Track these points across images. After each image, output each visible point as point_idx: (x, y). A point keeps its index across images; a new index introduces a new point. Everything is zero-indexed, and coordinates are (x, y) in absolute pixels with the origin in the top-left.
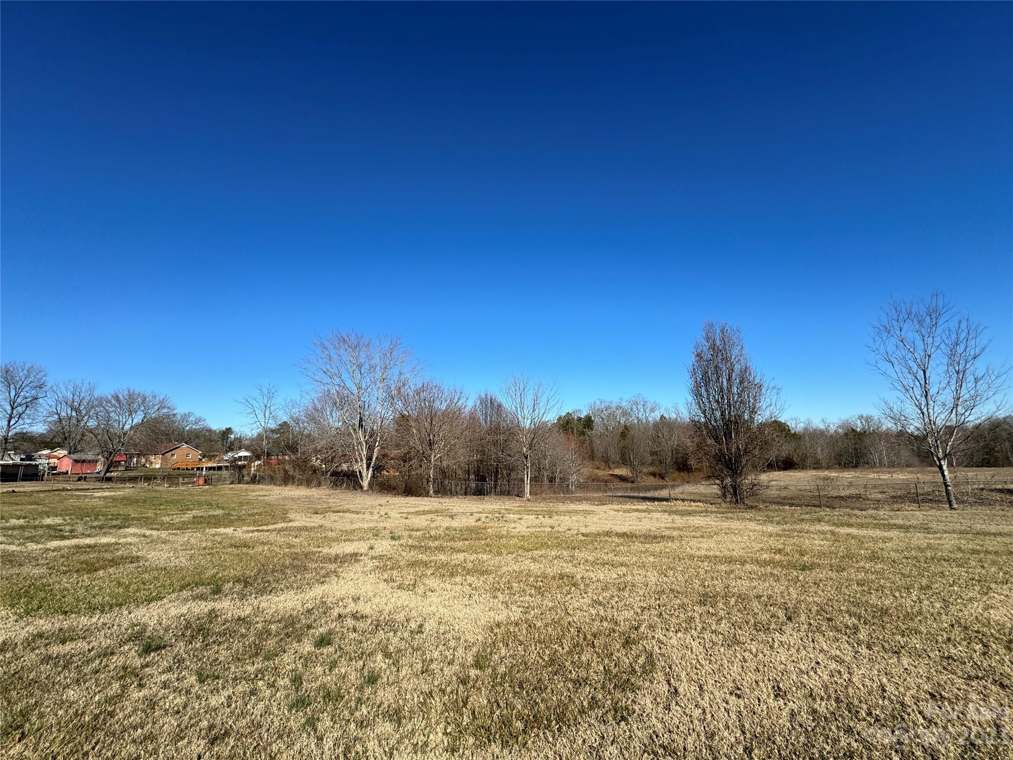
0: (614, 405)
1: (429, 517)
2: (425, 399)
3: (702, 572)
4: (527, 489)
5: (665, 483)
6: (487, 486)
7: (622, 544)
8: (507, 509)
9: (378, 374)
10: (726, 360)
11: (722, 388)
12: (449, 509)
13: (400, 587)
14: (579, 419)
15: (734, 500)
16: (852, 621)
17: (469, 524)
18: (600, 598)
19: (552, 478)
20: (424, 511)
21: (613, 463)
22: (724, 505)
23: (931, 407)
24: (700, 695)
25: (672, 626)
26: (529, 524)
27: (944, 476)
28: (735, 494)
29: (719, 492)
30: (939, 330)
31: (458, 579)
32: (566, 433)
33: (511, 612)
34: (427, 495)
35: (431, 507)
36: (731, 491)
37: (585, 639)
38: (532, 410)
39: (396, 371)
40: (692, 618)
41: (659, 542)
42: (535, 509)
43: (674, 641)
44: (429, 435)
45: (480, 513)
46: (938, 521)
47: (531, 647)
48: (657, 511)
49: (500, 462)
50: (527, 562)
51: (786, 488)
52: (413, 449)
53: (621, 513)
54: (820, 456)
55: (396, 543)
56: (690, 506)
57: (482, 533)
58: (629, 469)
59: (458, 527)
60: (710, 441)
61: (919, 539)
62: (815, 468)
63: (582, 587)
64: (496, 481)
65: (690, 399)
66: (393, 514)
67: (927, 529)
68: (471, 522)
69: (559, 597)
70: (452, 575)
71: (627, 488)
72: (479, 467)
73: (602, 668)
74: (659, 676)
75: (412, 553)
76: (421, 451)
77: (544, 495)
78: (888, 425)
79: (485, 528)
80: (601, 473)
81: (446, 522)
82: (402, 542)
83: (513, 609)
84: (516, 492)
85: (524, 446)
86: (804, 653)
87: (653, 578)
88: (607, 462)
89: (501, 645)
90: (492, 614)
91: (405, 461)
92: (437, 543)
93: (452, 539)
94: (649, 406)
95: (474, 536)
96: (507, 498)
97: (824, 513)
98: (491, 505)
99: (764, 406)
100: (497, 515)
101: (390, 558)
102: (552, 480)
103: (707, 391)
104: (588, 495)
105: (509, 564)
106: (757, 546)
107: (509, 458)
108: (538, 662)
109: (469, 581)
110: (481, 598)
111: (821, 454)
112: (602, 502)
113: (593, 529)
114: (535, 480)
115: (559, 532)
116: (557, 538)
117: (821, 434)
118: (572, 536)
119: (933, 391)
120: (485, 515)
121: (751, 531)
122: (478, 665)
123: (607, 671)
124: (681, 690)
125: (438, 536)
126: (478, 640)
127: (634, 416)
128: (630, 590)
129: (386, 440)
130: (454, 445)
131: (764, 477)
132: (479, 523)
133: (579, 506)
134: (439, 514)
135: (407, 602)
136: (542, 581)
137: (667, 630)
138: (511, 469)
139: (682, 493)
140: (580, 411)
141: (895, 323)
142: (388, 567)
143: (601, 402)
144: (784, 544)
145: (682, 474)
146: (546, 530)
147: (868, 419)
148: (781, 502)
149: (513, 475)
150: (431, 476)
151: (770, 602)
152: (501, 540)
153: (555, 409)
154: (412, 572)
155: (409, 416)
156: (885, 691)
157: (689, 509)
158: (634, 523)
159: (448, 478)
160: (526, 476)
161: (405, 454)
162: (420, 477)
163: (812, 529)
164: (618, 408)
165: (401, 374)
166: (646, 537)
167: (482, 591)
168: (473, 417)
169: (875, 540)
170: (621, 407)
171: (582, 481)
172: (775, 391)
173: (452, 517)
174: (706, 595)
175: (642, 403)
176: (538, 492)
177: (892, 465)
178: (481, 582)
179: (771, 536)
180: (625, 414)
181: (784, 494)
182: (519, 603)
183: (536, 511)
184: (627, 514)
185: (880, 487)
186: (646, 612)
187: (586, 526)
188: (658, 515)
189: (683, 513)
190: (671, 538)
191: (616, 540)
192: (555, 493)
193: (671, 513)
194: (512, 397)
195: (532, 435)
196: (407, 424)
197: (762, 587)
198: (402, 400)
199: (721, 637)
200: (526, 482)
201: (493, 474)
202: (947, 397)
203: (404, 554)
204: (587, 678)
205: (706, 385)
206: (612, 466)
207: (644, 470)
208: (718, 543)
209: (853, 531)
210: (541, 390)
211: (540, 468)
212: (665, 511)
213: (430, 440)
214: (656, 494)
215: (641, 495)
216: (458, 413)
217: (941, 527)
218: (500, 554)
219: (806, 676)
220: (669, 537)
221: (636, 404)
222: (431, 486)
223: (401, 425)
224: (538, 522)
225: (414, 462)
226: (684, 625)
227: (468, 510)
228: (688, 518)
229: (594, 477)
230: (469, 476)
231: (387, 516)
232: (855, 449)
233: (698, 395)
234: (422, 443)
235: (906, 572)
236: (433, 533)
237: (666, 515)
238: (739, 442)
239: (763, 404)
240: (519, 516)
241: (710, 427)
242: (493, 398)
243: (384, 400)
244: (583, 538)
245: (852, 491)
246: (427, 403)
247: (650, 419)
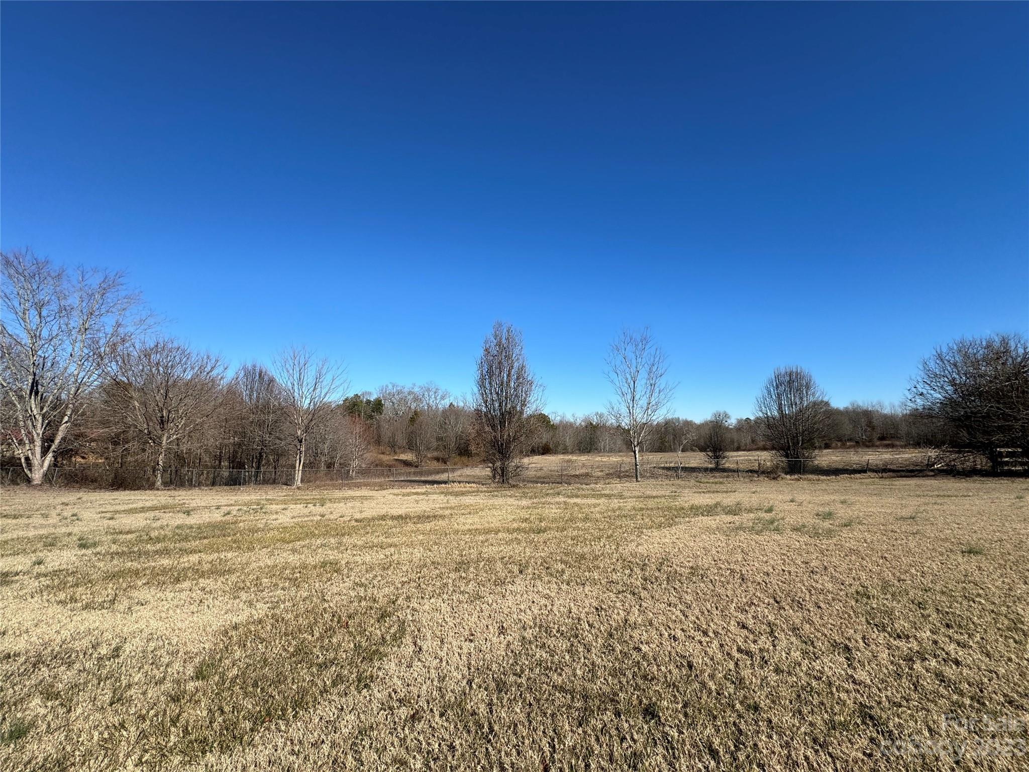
0: (406, 390)
1: (151, 514)
2: (158, 364)
3: (463, 543)
4: (299, 476)
5: (447, 467)
6: (244, 474)
7: (395, 527)
8: (268, 500)
9: (76, 321)
10: (508, 357)
11: (502, 383)
12: (184, 503)
13: (87, 607)
14: (368, 402)
15: (501, 480)
16: (560, 566)
17: (214, 520)
18: (362, 580)
19: (330, 464)
20: (143, 508)
21: (399, 448)
22: (493, 485)
23: (635, 408)
24: (440, 647)
25: (427, 594)
26: (296, 514)
27: (636, 458)
28: (503, 476)
29: (490, 474)
30: (645, 354)
31: (186, 584)
32: (352, 417)
33: (256, 610)
34: (151, 486)
35: (155, 502)
36: (500, 472)
37: (338, 622)
38: (312, 389)
39: (109, 322)
40: (446, 584)
41: (431, 521)
42: (305, 497)
43: (427, 607)
44: (161, 410)
45: (231, 505)
46: (628, 490)
47: (275, 642)
48: (436, 493)
49: (266, 446)
50: (285, 555)
51: (541, 469)
52: (132, 429)
53: (400, 497)
54: (568, 444)
55: (89, 552)
56: (465, 487)
57: (229, 528)
58: (414, 455)
59: (196, 524)
60: (487, 429)
61: (615, 503)
62: (563, 453)
63: (346, 571)
64: (258, 468)
65: (476, 390)
66: (86, 515)
67: (621, 496)
68: (217, 516)
69: (317, 585)
70: (178, 580)
71: (410, 473)
72: (235, 452)
73: (352, 645)
74: (408, 640)
75: (115, 562)
76: (146, 431)
77: (318, 483)
78: (612, 421)
79: (236, 522)
80: (385, 458)
81: (180, 519)
82: (98, 549)
83: (258, 607)
84: (284, 480)
85: (299, 428)
86: (525, 596)
87: (418, 553)
88: (393, 446)
89: (236, 648)
90: (229, 616)
91: (116, 443)
92: (159, 546)
93: (186, 539)
94: (440, 393)
95: (218, 532)
96: (270, 487)
97: (562, 488)
98: (248, 495)
99: (533, 401)
100: (255, 507)
101: (73, 573)
102: (330, 466)
103: (490, 383)
104: (370, 480)
105: (262, 559)
106: (510, 518)
107: (278, 441)
108: (281, 655)
109: (202, 585)
110: (216, 601)
111: (569, 442)
112: (382, 487)
113: (368, 514)
114: (310, 466)
115: (330, 520)
116: (326, 526)
117: (571, 425)
118: (344, 522)
119: (637, 398)
120: (237, 508)
121: (509, 505)
122: (200, 675)
123: (357, 647)
124: (425, 648)
125: (161, 537)
126: (204, 648)
127: (425, 402)
128: (394, 568)
129: (83, 414)
130: (202, 424)
131: (526, 461)
132: (228, 518)
133: (357, 492)
134: (166, 510)
135: (97, 624)
136: (300, 572)
137: (422, 598)
138: (279, 454)
139: (460, 476)
140: (370, 394)
141: (623, 344)
142: (68, 585)
143: (393, 386)
144: (530, 514)
145: (463, 458)
146: (315, 519)
147: (601, 416)
148: (536, 480)
149: (282, 461)
150: (161, 463)
151: (511, 560)
152: (256, 534)
153: (341, 388)
154: (111, 585)
155: (130, 384)
156: (571, 612)
157: (464, 489)
158: (412, 505)
159: (189, 465)
160: (298, 461)
161: (118, 435)
162: (142, 465)
163: (552, 501)
164: (410, 393)
165: (119, 325)
166: (419, 517)
167: (219, 593)
168: (231, 391)
169: (589, 506)
170: (413, 393)
171: (364, 466)
172: (542, 388)
173: (188, 513)
174: (463, 563)
175: (434, 390)
176: (312, 479)
177: (611, 451)
178: (219, 583)
179: (523, 508)
180: (416, 399)
181: (539, 474)
182: (267, 599)
183: (306, 500)
184: (406, 498)
185: (600, 468)
186: (406, 585)
187: (361, 512)
188: (435, 497)
189: (457, 494)
190: (443, 517)
191: (390, 523)
192: (332, 479)
193: (446, 494)
194: (288, 372)
195: (310, 417)
196: (125, 395)
197: (507, 550)
198: (117, 362)
199: (467, 595)
200: (297, 468)
201: (255, 460)
202: (643, 402)
203: (101, 564)
204: (335, 659)
205: (490, 377)
206: (397, 450)
207: (429, 456)
208: (481, 517)
209: (578, 501)
210: (325, 367)
211: (317, 453)
212: (442, 493)
213: (162, 417)
214: (437, 477)
215: (423, 479)
216: (210, 385)
217: (629, 494)
218: (251, 549)
219: (523, 614)
220: (441, 516)
221: (428, 390)
222: (159, 475)
223: (114, 395)
224: (306, 511)
225: (134, 446)
226: (437, 592)
227: (214, 503)
228: (461, 498)
229: (378, 462)
230: (220, 462)
231: (75, 518)
232: (590, 438)
233: (482, 385)
234: (148, 419)
235: (602, 527)
236: (154, 534)
237: (442, 497)
238: (510, 430)
239: (531, 399)
240: (283, 506)
241: (489, 416)
242: (264, 371)
243: (85, 358)
244: (356, 524)
245: (583, 471)
246: (161, 369)
247: (440, 406)
